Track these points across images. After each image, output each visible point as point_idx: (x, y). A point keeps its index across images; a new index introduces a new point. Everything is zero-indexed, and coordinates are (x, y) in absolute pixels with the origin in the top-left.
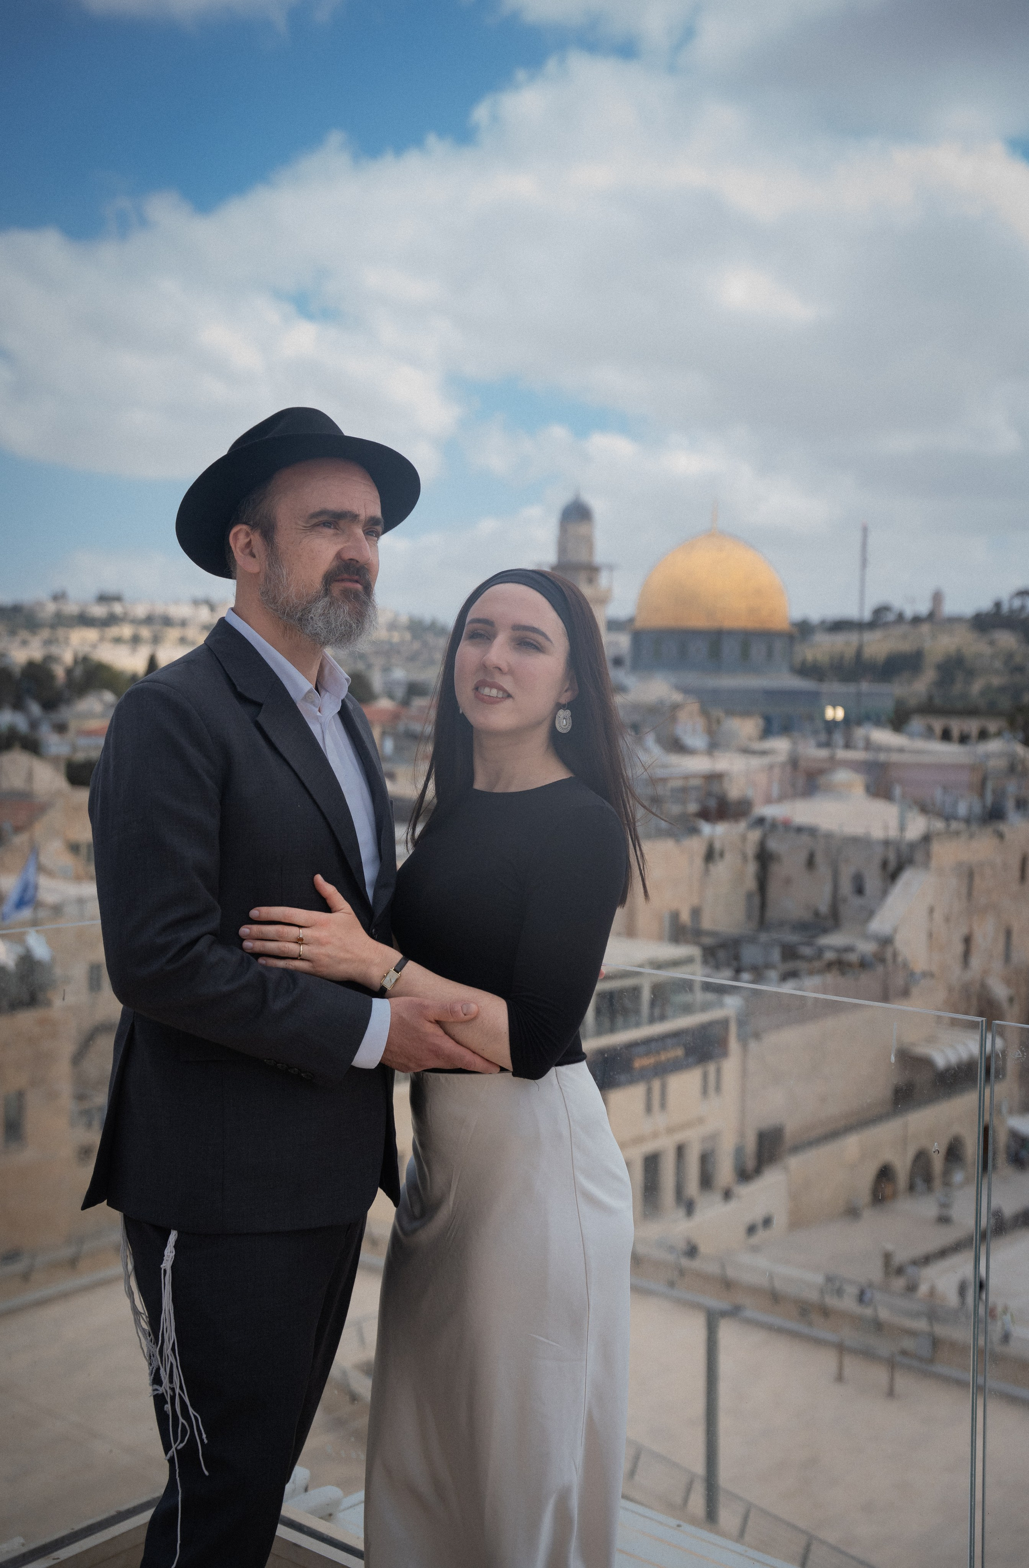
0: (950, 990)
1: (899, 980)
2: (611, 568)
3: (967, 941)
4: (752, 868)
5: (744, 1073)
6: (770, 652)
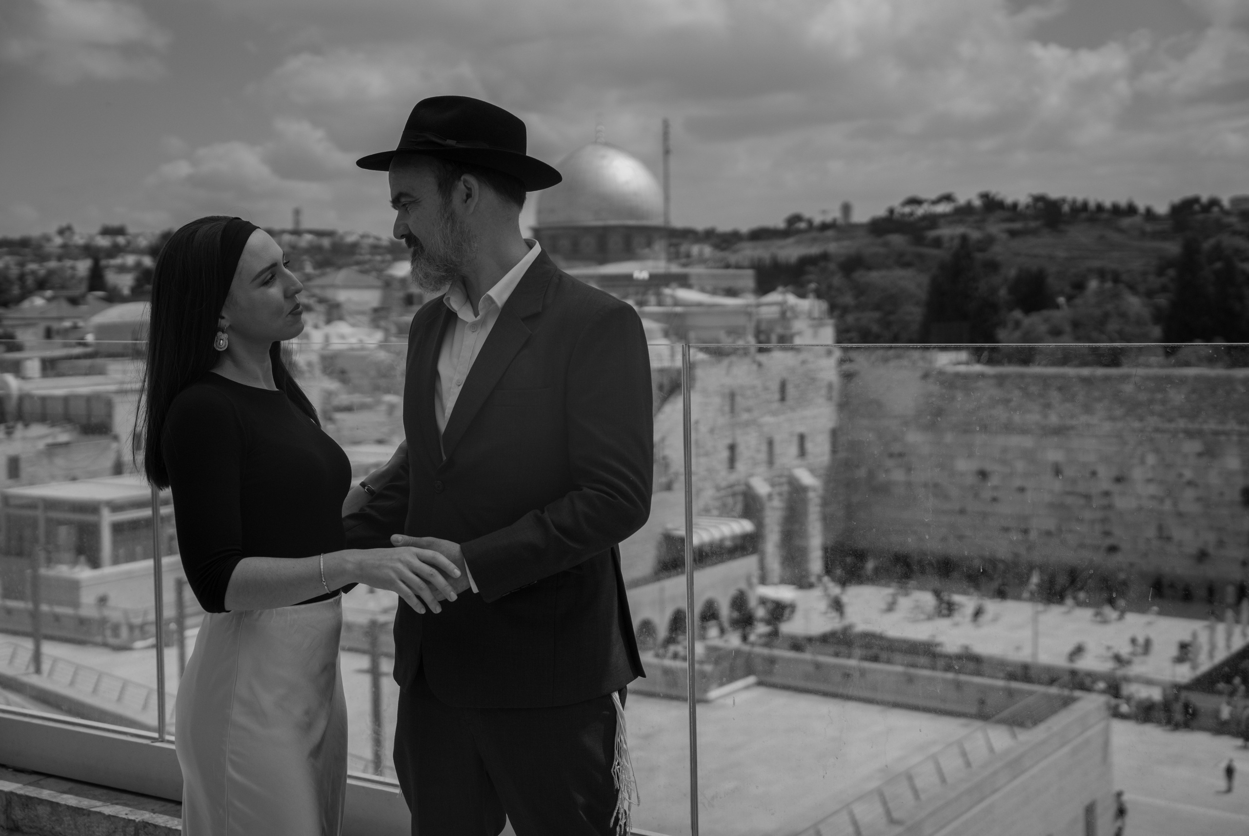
0: (718, 489)
1: (663, 478)
3: (732, 448)
6: (649, 244)
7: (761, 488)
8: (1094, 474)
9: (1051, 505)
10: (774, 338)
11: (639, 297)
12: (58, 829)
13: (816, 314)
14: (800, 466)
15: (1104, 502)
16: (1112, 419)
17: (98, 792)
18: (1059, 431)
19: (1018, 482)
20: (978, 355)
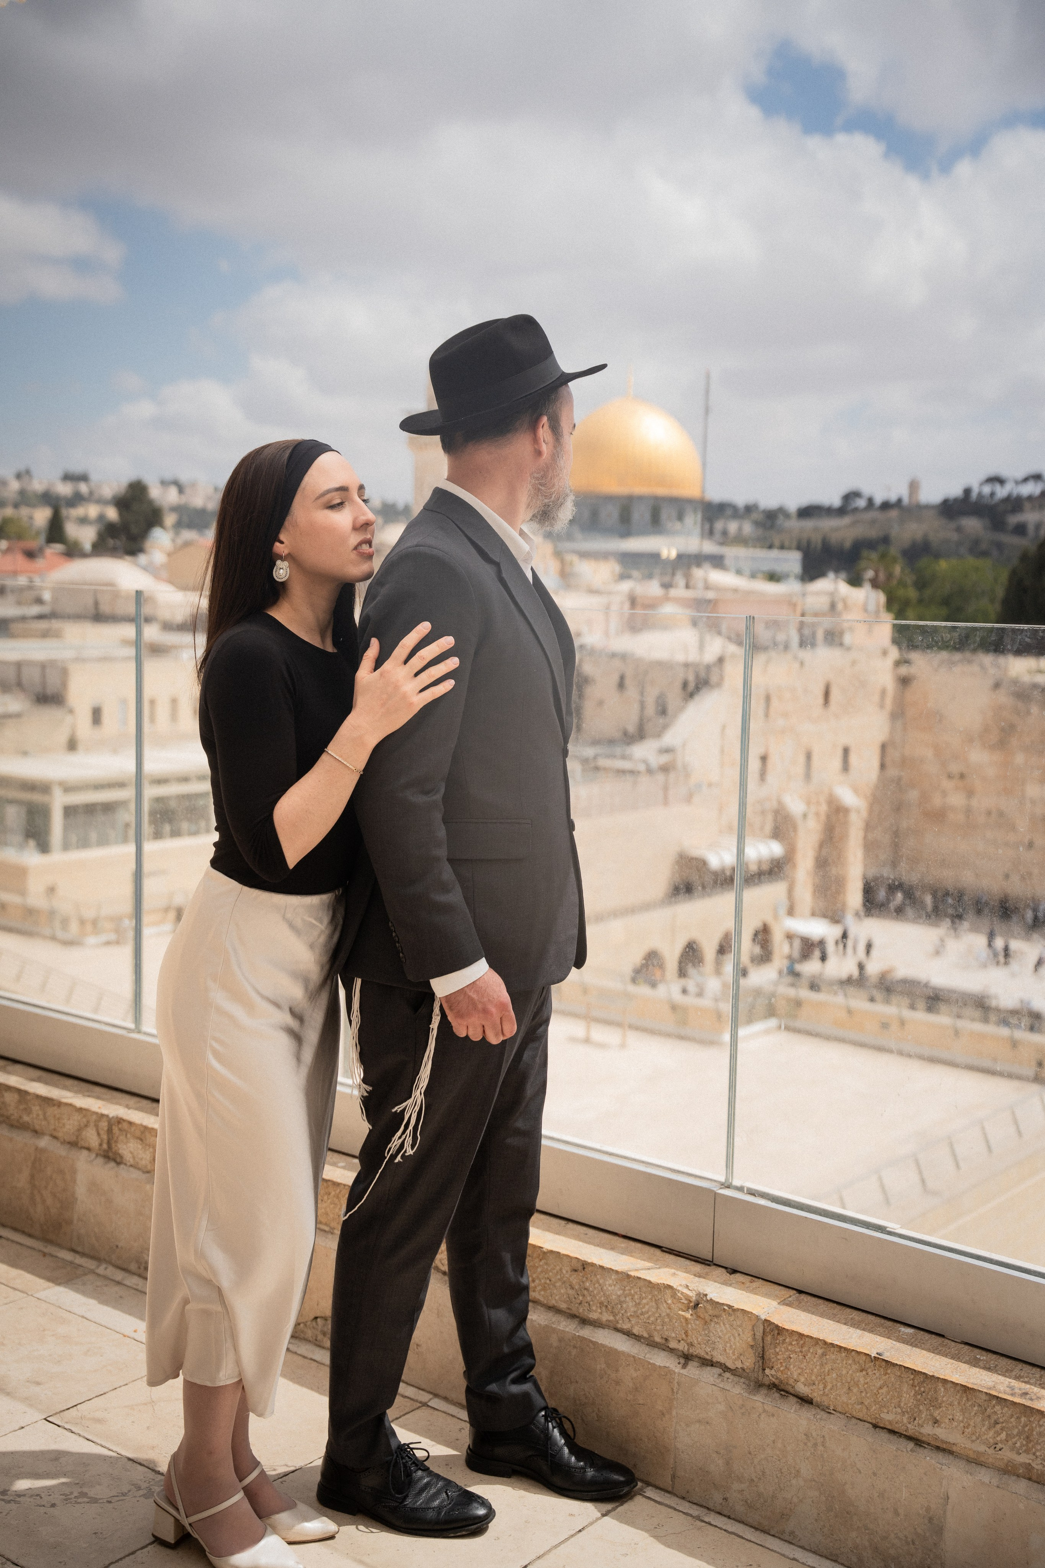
3: (764, 758)
6: (680, 517)
7: (795, 806)
10: (820, 635)
11: (667, 579)
12: (26, 1118)
13: (872, 607)
14: (842, 784)
17: (69, 1082)
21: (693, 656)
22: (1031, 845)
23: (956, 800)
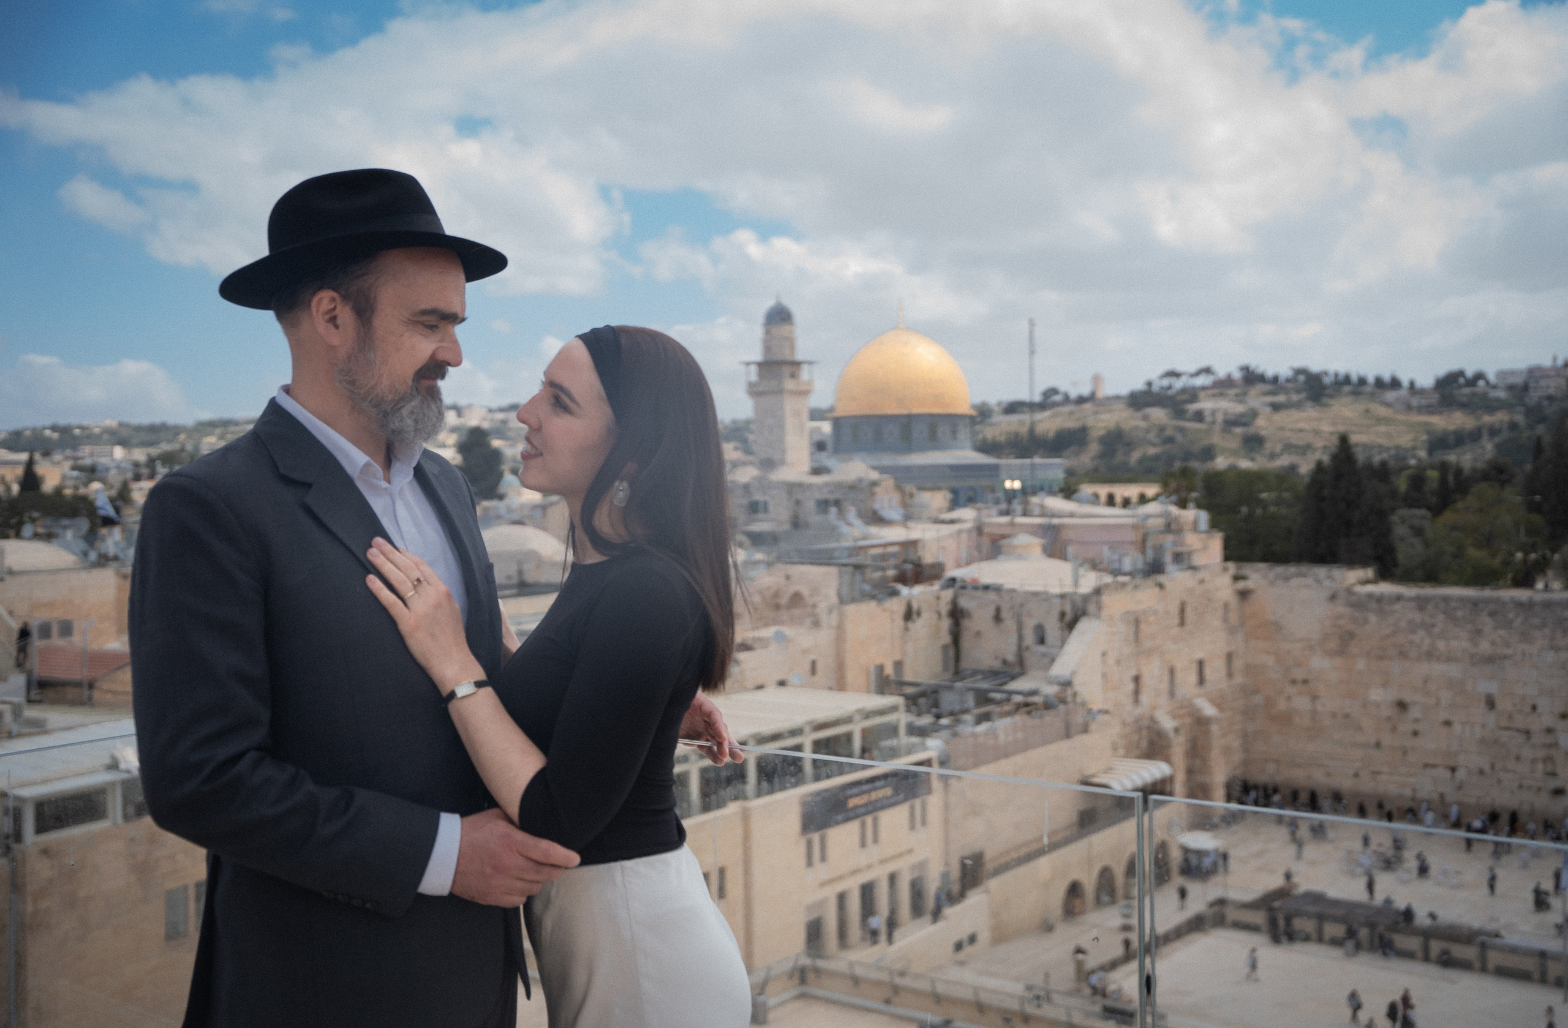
0: (1124, 724)
1: (1079, 718)
2: (810, 363)
3: (1137, 679)
4: (946, 623)
5: (947, 807)
6: (954, 433)
7: (1167, 723)
8: (1534, 708)
9: (1482, 741)
10: (1168, 558)
13: (1201, 526)
14: (1200, 696)
15: (1549, 740)
16: (1557, 649)
18: (1490, 660)
19: (1443, 716)
20: (1385, 573)
21: (1068, 589)
22: (1378, 745)
23: (1302, 703)
